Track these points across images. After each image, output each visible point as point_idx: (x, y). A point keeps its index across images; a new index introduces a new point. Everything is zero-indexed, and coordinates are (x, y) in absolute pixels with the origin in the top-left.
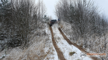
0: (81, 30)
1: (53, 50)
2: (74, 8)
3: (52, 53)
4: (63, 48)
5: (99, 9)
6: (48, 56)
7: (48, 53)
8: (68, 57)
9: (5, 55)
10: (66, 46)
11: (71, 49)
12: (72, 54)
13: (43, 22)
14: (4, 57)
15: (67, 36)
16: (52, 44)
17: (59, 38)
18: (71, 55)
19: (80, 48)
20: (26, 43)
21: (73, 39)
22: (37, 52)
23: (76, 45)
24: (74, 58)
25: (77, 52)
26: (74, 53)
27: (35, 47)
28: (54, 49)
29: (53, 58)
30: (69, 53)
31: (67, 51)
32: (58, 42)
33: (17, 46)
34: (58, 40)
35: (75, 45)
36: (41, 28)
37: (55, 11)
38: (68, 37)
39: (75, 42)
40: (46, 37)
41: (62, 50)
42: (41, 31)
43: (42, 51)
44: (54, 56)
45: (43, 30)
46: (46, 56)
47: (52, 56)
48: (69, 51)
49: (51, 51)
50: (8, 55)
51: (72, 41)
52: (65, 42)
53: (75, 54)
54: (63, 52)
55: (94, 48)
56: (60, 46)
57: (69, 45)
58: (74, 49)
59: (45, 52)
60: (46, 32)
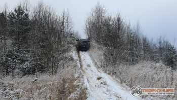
3: (82, 77)
4: (92, 75)
9: (36, 79)
10: (95, 73)
12: (99, 79)
13: (68, 43)
15: (98, 63)
26: (101, 78)
28: (84, 74)
29: (84, 80)
32: (87, 69)
40: (74, 63)
46: (77, 79)
55: (118, 75)
60: (73, 57)
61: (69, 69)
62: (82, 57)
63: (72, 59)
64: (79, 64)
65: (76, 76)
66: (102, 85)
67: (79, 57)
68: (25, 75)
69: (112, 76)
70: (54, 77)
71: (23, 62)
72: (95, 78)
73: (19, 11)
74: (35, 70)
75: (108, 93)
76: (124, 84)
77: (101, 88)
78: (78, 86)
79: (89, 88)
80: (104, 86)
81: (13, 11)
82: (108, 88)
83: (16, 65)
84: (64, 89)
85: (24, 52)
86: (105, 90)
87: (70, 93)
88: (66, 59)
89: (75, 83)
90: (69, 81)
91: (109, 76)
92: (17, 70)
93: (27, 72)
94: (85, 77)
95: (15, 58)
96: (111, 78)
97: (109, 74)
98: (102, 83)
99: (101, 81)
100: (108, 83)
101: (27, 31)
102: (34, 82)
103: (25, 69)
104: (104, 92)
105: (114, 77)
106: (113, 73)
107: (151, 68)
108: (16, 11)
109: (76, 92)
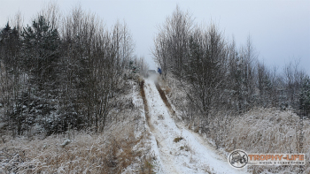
1: (149, 135)
3: (148, 138)
4: (166, 133)
10: (172, 130)
12: (177, 140)
13: (125, 78)
15: (177, 112)
26: (181, 139)
29: (150, 143)
30: (173, 139)
31: (171, 136)
32: (157, 123)
38: (179, 114)
40: (134, 114)
46: (136, 143)
47: (147, 141)
48: (174, 136)
52: (172, 124)
54: (165, 137)
57: (177, 128)
59: (136, 137)
60: (134, 102)
61: (125, 122)
62: (150, 102)
63: (131, 106)
64: (143, 115)
65: (138, 135)
66: (182, 152)
67: (145, 102)
68: (49, 134)
69: (201, 135)
70: (100, 137)
71: (46, 111)
72: (171, 139)
73: (41, 24)
74: (66, 126)
75: (191, 165)
76: (222, 150)
77: (180, 157)
78: (139, 154)
79: (158, 158)
80: (186, 153)
81: (31, 25)
82: (193, 157)
83: (34, 117)
84: (115, 159)
85: (49, 95)
86: (187, 160)
87: (125, 165)
88: (120, 106)
89: (134, 148)
90: (124, 144)
91: (196, 135)
92: (37, 127)
93: (52, 130)
94: (153, 137)
95: (33, 106)
96: (199, 138)
97: (197, 131)
98: (182, 148)
99: (181, 144)
100: (192, 148)
101: (54, 58)
102: (63, 146)
103: (51, 123)
104: (185, 164)
105: (205, 136)
106: (202, 130)
107: (271, 120)
108: (35, 25)
109: (135, 165)
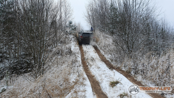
0: (128, 46)
1: (84, 79)
2: (116, 9)
3: (82, 84)
4: (100, 76)
5: (157, 12)
6: (77, 88)
7: (76, 83)
8: (107, 90)
9: (5, 88)
10: (105, 72)
11: (113, 76)
12: (114, 84)
13: (67, 33)
14: (4, 90)
15: (106, 56)
16: (81, 68)
17: (93, 60)
18: (113, 87)
19: (127, 74)
20: (40, 67)
21: (116, 61)
22: (58, 81)
23: (121, 70)
24: (118, 91)
25: (121, 82)
26: (117, 83)
27: (55, 73)
28: (85, 76)
29: (85, 91)
30: (109, 83)
31: (106, 79)
32: (91, 65)
33: (25, 72)
34: (91, 63)
35: (118, 69)
36: (64, 43)
37: (87, 15)
38: (108, 57)
39: (119, 66)
40: (72, 58)
41: (98, 79)
42: (64, 47)
43: (66, 80)
44: (86, 87)
45: (67, 46)
46: (72, 87)
47: (82, 88)
48: (109, 80)
49: (81, 80)
50: (11, 87)
51: (113, 64)
52: (103, 66)
53: (118, 85)
54: (100, 81)
55: (149, 75)
56: (94, 72)
57: (109, 70)
58: (117, 76)
59: (71, 82)
60: (72, 49)
63: (70, 52)
72: (106, 83)
98: (122, 97)
